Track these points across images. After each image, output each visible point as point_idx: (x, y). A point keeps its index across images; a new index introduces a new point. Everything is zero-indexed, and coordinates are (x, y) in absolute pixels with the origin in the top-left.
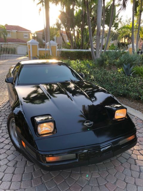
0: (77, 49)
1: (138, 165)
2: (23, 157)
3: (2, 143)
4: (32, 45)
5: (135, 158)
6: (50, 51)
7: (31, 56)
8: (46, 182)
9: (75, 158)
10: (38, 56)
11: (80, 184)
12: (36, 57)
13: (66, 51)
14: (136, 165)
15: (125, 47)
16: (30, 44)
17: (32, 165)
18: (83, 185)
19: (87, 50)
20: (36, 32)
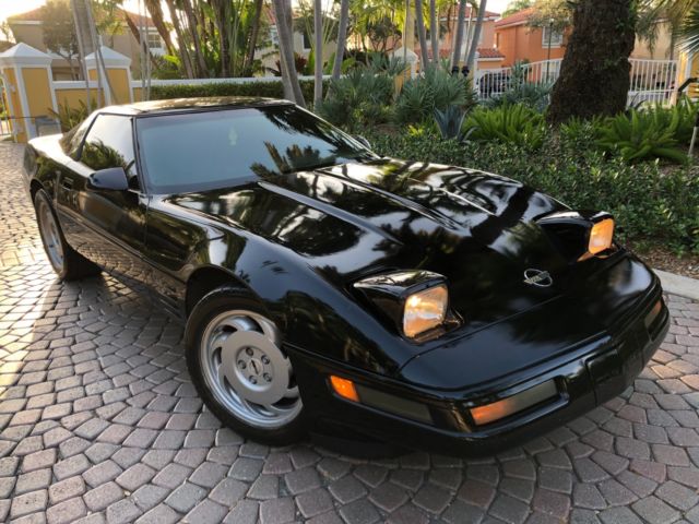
0: (209, 77)
1: (674, 392)
2: (291, 456)
3: (162, 432)
4: (23, 69)
5: (653, 377)
6: (102, 89)
7: (25, 112)
8: (440, 512)
9: (554, 392)
10: (56, 110)
11: (557, 488)
12: (50, 117)
13: (169, 88)
14: (666, 392)
15: (368, 64)
16: (15, 66)
17: (347, 475)
18: (567, 489)
19: (248, 80)
20: (9, 19)
